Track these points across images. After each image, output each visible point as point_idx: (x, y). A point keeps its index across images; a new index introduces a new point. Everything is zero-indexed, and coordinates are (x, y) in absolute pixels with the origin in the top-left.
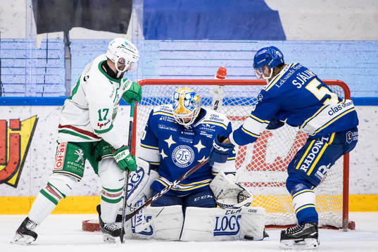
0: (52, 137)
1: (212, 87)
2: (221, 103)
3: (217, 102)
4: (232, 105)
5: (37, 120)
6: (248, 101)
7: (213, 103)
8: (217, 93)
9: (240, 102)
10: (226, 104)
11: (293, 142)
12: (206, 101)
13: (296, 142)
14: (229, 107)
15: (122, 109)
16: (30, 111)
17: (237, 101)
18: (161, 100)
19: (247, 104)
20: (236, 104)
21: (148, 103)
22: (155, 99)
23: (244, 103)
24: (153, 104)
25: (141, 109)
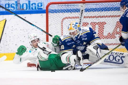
0: (13, 28)
1: (80, 4)
2: (84, 11)
3: (82, 11)
4: (89, 11)
5: (6, 21)
6: (96, 10)
7: (81, 11)
8: (82, 7)
9: (92, 10)
10: (86, 11)
11: (115, 26)
12: (78, 10)
13: (117, 26)
14: (88, 12)
15: (42, 15)
16: (3, 17)
17: (91, 10)
18: (59, 10)
19: (95, 11)
20: (91, 11)
21: (53, 12)
22: (56, 10)
23: (94, 10)
24: (55, 12)
25: (50, 15)
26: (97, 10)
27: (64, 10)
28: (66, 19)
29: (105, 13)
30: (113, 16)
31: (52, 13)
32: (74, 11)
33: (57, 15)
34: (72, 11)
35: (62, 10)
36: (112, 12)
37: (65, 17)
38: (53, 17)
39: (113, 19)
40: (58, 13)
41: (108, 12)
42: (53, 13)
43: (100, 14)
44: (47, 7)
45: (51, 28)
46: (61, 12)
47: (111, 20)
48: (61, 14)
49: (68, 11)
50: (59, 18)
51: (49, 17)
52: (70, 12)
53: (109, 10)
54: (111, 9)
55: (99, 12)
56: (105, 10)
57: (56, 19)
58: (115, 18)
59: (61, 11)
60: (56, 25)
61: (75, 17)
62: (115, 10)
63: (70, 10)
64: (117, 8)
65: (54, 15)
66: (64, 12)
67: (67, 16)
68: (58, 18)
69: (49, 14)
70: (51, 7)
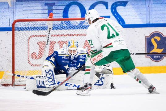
1: (47, 22)
2: (52, 29)
3: (50, 29)
4: (56, 29)
6: (63, 28)
7: (48, 29)
8: (50, 24)
9: (60, 28)
10: (54, 29)
11: (84, 45)
12: (45, 28)
13: (85, 45)
14: (55, 30)
15: (7, 33)
17: (59, 28)
18: (25, 28)
19: (63, 29)
20: (58, 29)
22: (22, 28)
23: (61, 28)
24: (22, 30)
25: (16, 33)
26: (65, 28)
27: (31, 28)
28: (33, 38)
29: (73, 32)
30: (81, 34)
31: (18, 30)
32: (41, 29)
33: (24, 33)
34: (39, 29)
35: (29, 28)
36: (81, 30)
37: (32, 35)
38: (20, 35)
39: (81, 37)
40: (24, 31)
41: (76, 30)
42: (20, 30)
43: (68, 32)
44: (14, 24)
45: (17, 46)
46: (28, 30)
47: (79, 38)
48: (27, 32)
49: (35, 29)
50: (26, 37)
51: (15, 35)
52: (37, 30)
53: (77, 28)
54: (79, 27)
55: (67, 30)
56: (73, 28)
57: (22, 37)
58: (84, 36)
59: (27, 28)
60: (22, 43)
61: (42, 35)
62: (84, 28)
63: (37, 27)
64: (85, 26)
65: (20, 33)
66: (31, 30)
67: (34, 34)
68: (24, 36)
69: (15, 31)
70: (18, 25)
